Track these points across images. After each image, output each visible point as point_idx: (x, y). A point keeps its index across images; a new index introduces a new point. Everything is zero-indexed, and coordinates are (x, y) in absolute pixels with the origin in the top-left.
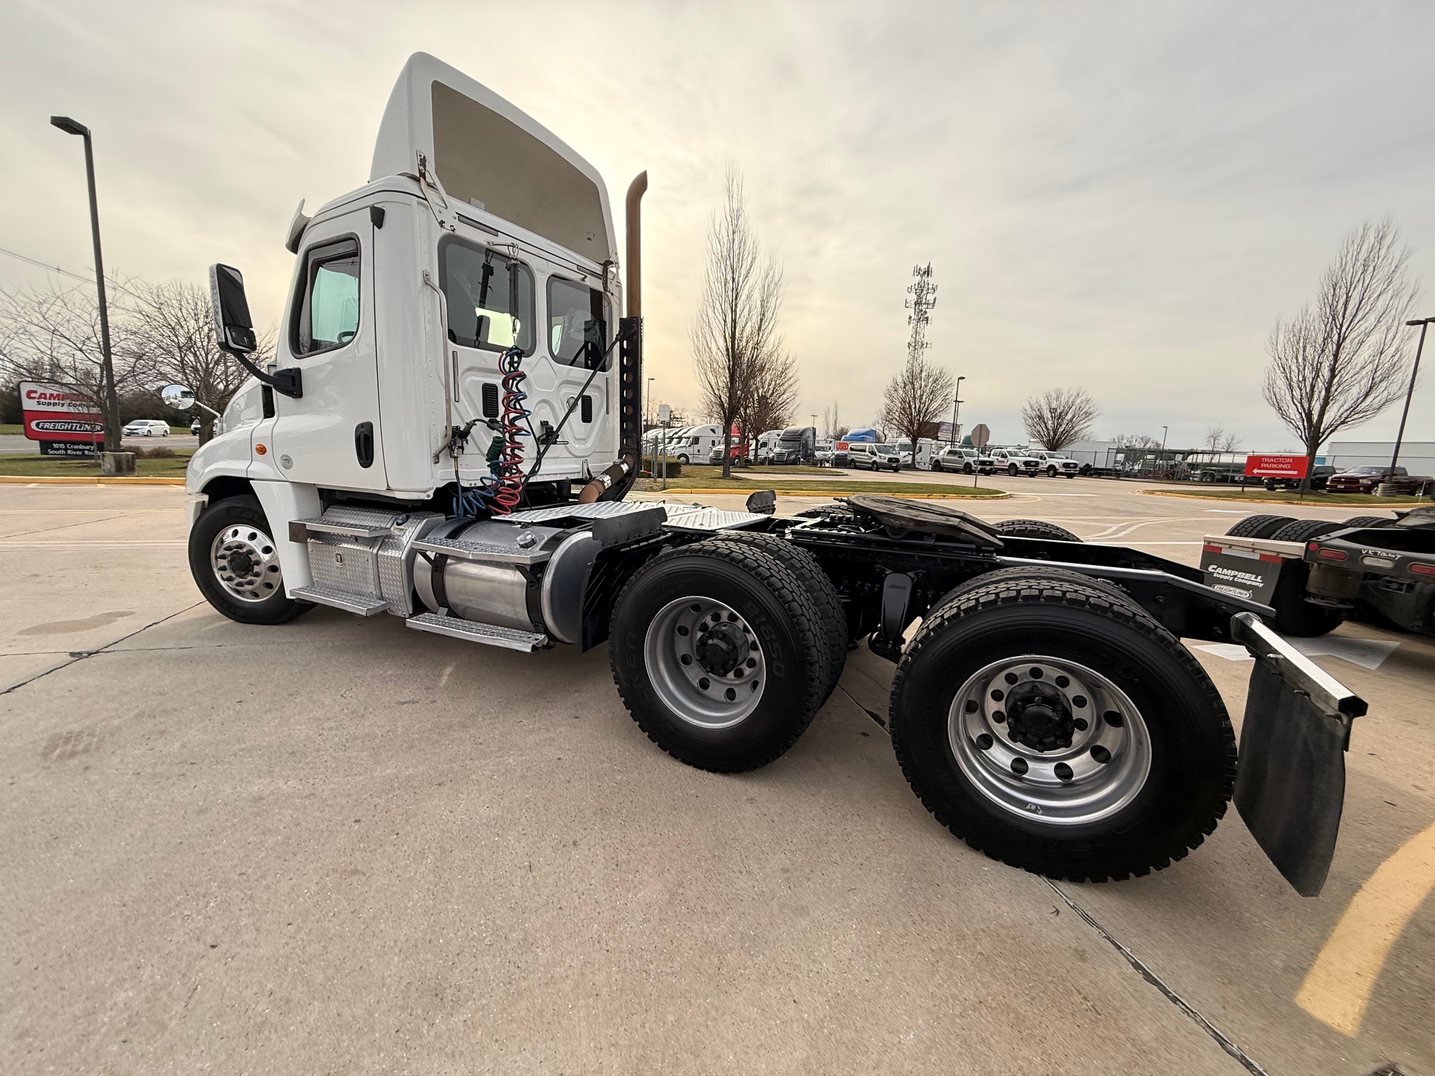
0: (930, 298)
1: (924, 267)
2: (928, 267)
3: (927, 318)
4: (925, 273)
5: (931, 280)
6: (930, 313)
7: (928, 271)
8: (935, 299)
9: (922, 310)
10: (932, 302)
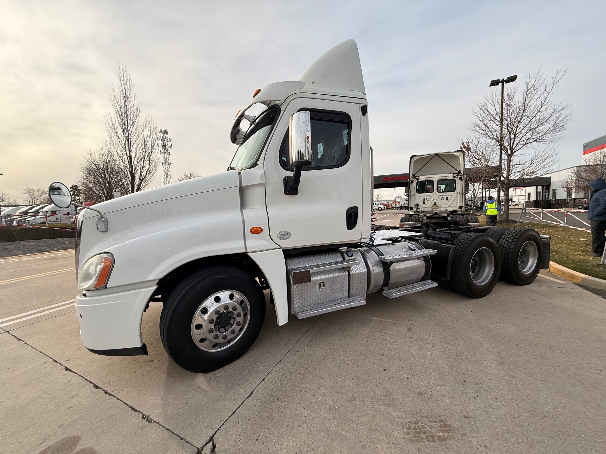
0: (169, 144)
1: (164, 130)
2: (166, 130)
3: (169, 152)
4: (164, 132)
5: (168, 136)
6: (170, 150)
7: (166, 132)
8: (171, 144)
9: (166, 149)
10: (170, 145)
